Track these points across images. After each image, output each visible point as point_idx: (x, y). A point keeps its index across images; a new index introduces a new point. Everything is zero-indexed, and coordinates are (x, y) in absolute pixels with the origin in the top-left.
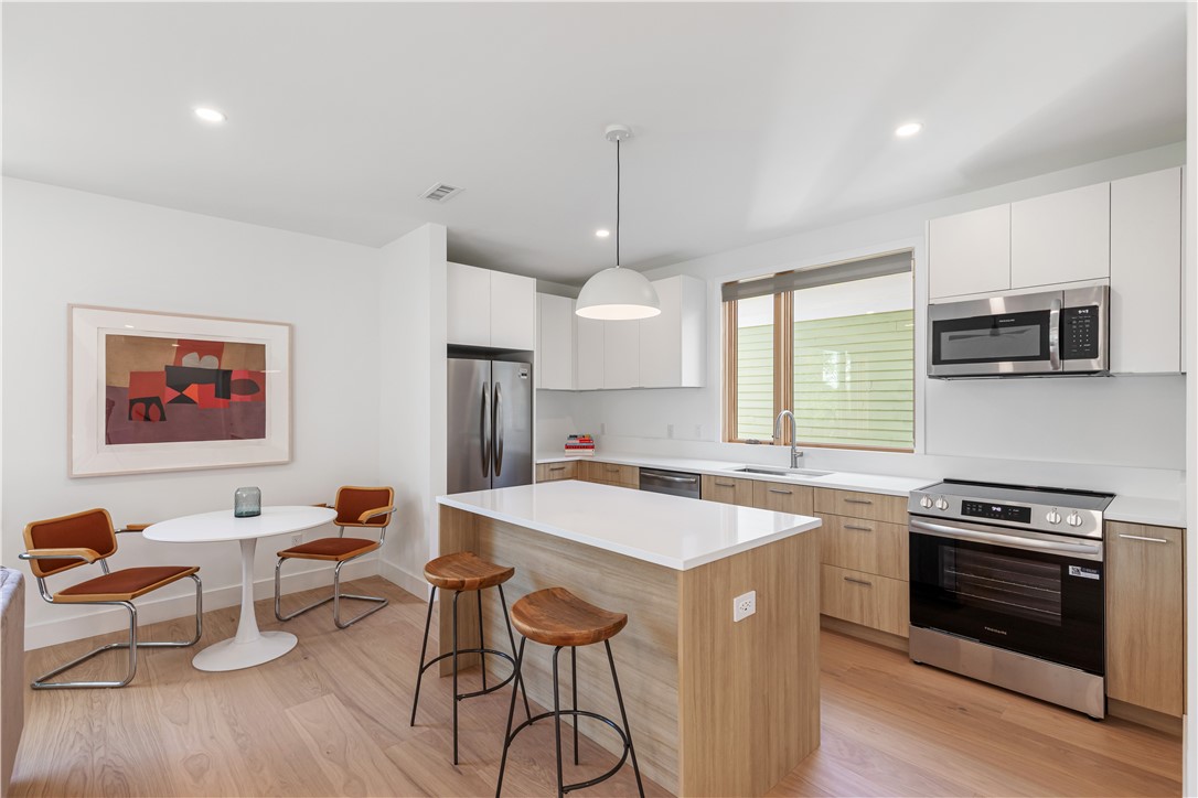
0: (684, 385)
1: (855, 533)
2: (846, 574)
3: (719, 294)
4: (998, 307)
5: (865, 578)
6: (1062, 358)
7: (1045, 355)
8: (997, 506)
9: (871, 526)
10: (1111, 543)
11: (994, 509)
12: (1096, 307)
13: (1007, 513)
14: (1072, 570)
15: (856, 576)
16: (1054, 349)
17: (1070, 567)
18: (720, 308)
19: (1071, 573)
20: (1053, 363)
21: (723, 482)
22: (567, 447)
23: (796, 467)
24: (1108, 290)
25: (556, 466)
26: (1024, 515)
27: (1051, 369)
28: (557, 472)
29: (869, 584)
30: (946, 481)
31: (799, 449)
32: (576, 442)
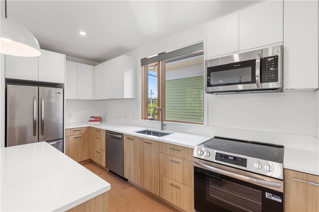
0: (125, 97)
1: (174, 164)
2: (171, 182)
3: (140, 63)
4: (237, 59)
5: (178, 184)
6: (261, 82)
7: (253, 81)
8: (231, 156)
9: (180, 161)
10: (287, 181)
11: (230, 158)
12: (277, 56)
13: (236, 160)
14: (267, 195)
15: (174, 183)
16: (258, 79)
17: (266, 193)
18: (140, 68)
19: (266, 197)
20: (257, 85)
21: (130, 138)
22: (89, 121)
23: (163, 130)
24: (282, 48)
25: (77, 129)
26: (243, 162)
27: (256, 88)
28: (77, 132)
29: (179, 188)
30: (215, 137)
31: (164, 122)
32: (93, 119)
